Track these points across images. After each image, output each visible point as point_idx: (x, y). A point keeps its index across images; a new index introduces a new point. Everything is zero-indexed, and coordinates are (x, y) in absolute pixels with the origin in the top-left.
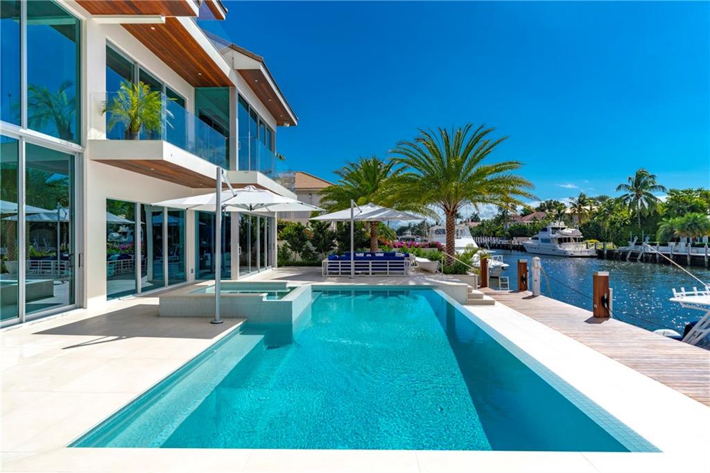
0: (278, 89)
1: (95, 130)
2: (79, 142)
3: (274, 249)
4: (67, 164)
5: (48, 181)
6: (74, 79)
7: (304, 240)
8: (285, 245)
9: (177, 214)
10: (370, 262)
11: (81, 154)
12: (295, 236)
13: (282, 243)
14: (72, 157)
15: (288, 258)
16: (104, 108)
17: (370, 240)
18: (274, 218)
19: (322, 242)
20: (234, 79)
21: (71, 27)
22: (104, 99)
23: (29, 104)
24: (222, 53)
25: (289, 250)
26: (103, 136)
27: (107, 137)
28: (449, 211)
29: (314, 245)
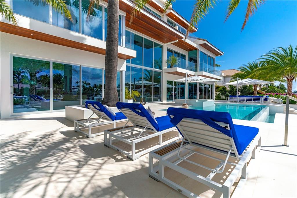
0: (213, 46)
1: (165, 67)
2: (162, 70)
3: (214, 94)
4: (160, 74)
5: (158, 78)
6: (161, 57)
7: (226, 92)
8: (219, 93)
9: (183, 84)
10: (253, 98)
11: (162, 72)
12: (222, 90)
13: (218, 93)
14: (161, 73)
15: (220, 98)
16: (166, 62)
17: (253, 92)
18: (214, 85)
19: (232, 93)
20: (198, 47)
21: (161, 46)
22: (166, 60)
23: (154, 63)
24: (194, 42)
25: (221, 95)
26: (166, 68)
27: (167, 68)
28: (289, 79)
29: (229, 93)
